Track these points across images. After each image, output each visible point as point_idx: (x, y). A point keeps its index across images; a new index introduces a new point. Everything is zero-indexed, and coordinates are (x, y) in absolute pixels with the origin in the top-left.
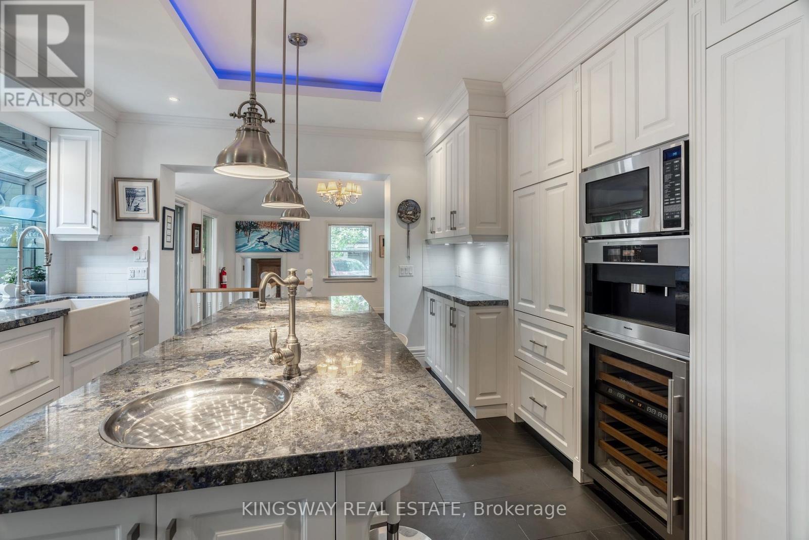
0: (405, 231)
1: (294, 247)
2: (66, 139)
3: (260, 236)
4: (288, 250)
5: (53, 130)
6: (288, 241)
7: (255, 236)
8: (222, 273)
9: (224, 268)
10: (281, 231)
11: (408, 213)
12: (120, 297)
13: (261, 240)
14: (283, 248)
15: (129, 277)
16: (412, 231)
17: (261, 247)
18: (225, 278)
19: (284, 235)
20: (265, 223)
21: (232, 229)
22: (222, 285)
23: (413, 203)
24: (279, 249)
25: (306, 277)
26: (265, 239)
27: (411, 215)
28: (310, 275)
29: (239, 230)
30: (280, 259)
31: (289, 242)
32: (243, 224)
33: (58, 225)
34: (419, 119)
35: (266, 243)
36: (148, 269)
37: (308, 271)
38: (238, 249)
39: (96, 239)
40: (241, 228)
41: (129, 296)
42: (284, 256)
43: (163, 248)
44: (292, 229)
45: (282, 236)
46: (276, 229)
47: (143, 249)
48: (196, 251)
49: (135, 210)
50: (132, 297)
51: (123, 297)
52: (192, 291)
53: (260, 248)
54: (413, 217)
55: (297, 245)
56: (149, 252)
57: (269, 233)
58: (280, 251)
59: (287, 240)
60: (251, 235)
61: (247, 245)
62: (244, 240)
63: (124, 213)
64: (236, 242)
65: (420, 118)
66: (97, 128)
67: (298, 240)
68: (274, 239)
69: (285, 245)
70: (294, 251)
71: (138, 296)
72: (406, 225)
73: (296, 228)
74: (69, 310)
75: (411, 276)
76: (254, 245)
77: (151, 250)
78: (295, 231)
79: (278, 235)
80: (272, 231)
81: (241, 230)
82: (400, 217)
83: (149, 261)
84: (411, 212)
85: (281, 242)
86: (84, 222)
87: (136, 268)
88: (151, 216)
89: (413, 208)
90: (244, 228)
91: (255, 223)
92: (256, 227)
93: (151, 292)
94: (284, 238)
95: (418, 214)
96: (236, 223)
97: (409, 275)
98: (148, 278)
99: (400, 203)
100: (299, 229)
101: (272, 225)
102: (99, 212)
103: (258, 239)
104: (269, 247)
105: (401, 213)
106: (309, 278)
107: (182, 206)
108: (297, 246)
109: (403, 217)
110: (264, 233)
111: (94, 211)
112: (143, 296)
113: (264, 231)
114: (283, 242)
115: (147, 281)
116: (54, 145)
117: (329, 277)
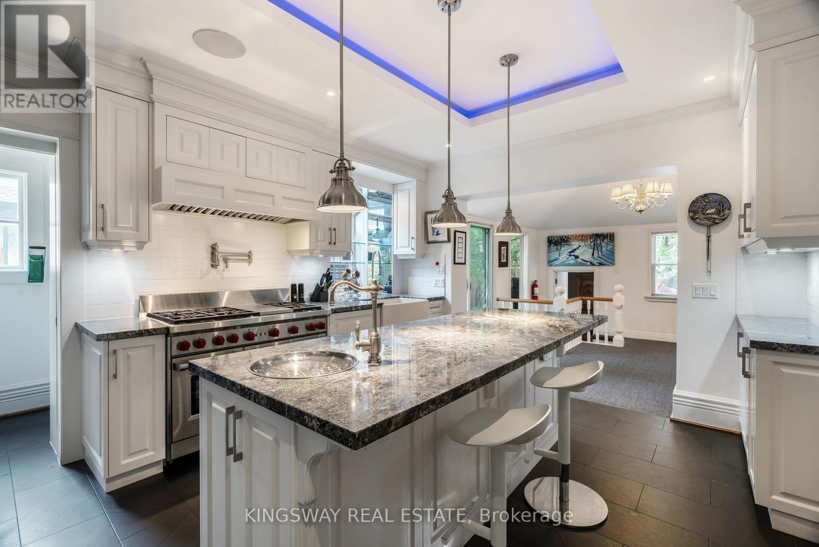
0: (703, 237)
1: (609, 260)
2: (400, 191)
3: (571, 250)
4: (601, 264)
5: (394, 185)
6: (600, 254)
7: (566, 250)
8: (534, 285)
9: (536, 281)
10: (592, 243)
11: (708, 212)
12: (423, 299)
13: (572, 254)
14: (595, 262)
15: (433, 285)
16: (714, 237)
17: (572, 260)
18: (537, 290)
19: (596, 248)
20: (576, 236)
21: (545, 244)
22: (534, 297)
23: (715, 197)
24: (591, 263)
25: (616, 294)
26: (576, 253)
27: (712, 214)
28: (621, 291)
29: (550, 245)
30: (593, 273)
31: (602, 255)
32: (554, 239)
33: (397, 249)
34: (706, 80)
35: (577, 257)
36: (445, 279)
37: (618, 287)
38: (550, 263)
39: (414, 257)
40: (552, 243)
41: (428, 299)
42: (596, 270)
43: (455, 263)
44: (605, 241)
45: (594, 249)
46: (587, 241)
47: (442, 264)
48: (503, 265)
49: (437, 235)
50: (430, 300)
51: (424, 299)
52: (498, 300)
53: (571, 262)
54: (716, 216)
55: (612, 258)
56: (445, 266)
57: (580, 246)
58: (592, 264)
59: (600, 252)
60: (562, 249)
61: (558, 259)
62: (555, 255)
63: (431, 238)
64: (549, 256)
65: (709, 79)
66: (413, 180)
67: (612, 252)
68: (585, 252)
69: (597, 258)
70: (609, 265)
71: (436, 299)
72: (705, 229)
73: (610, 239)
74: (383, 304)
75: (713, 297)
76: (565, 259)
77: (446, 265)
78: (609, 243)
79: (589, 248)
80: (584, 244)
81: (552, 245)
82: (693, 219)
83: (445, 273)
84: (712, 211)
85: (593, 255)
86: (408, 246)
87: (438, 278)
88: (446, 239)
89: (718, 204)
90: (556, 242)
91: (566, 237)
92: (567, 241)
93: (447, 297)
94: (596, 252)
95: (726, 212)
96: (548, 238)
97: (709, 296)
98: (445, 286)
99: (693, 199)
100: (613, 240)
101: (583, 238)
102: (415, 238)
103: (569, 252)
104: (580, 260)
105: (695, 212)
106: (619, 294)
107: (489, 227)
108: (612, 260)
109: (697, 218)
110: (574, 247)
111: (412, 238)
112: (440, 299)
113: (575, 244)
114: (596, 255)
115: (444, 288)
116: (395, 195)
117: (652, 295)
